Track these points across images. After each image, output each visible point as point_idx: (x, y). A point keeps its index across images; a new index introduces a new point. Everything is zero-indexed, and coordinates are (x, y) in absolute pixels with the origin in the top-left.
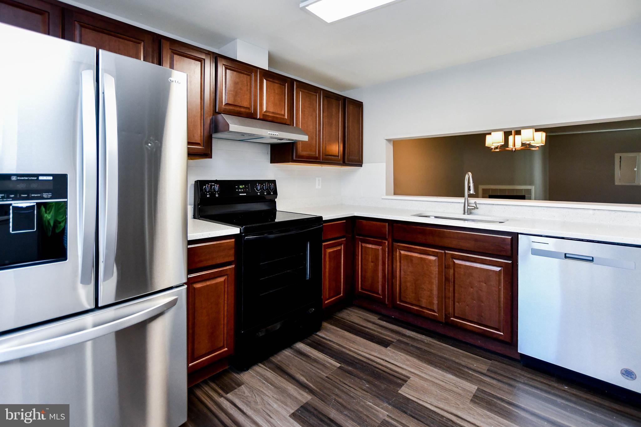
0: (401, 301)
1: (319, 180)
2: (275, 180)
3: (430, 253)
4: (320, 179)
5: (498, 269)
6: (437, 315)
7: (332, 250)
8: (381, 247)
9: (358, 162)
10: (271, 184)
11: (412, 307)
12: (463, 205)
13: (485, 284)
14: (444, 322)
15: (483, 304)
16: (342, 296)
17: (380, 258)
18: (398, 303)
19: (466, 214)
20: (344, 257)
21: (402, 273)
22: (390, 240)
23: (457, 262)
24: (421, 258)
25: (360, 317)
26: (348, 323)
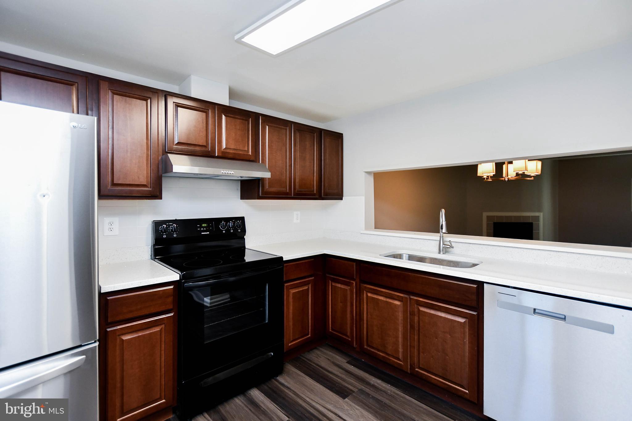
0: (368, 345)
1: (297, 214)
2: (244, 217)
3: (396, 297)
4: (299, 213)
5: (462, 320)
6: (403, 364)
7: (297, 291)
8: (349, 287)
9: (338, 195)
10: (238, 221)
11: (378, 353)
12: (438, 242)
13: (450, 335)
14: (409, 372)
15: (447, 357)
16: (309, 337)
17: (349, 298)
18: (365, 347)
19: (441, 253)
20: (311, 296)
21: (369, 316)
22: (358, 280)
23: (422, 309)
24: (386, 301)
25: (328, 359)
26: (313, 366)
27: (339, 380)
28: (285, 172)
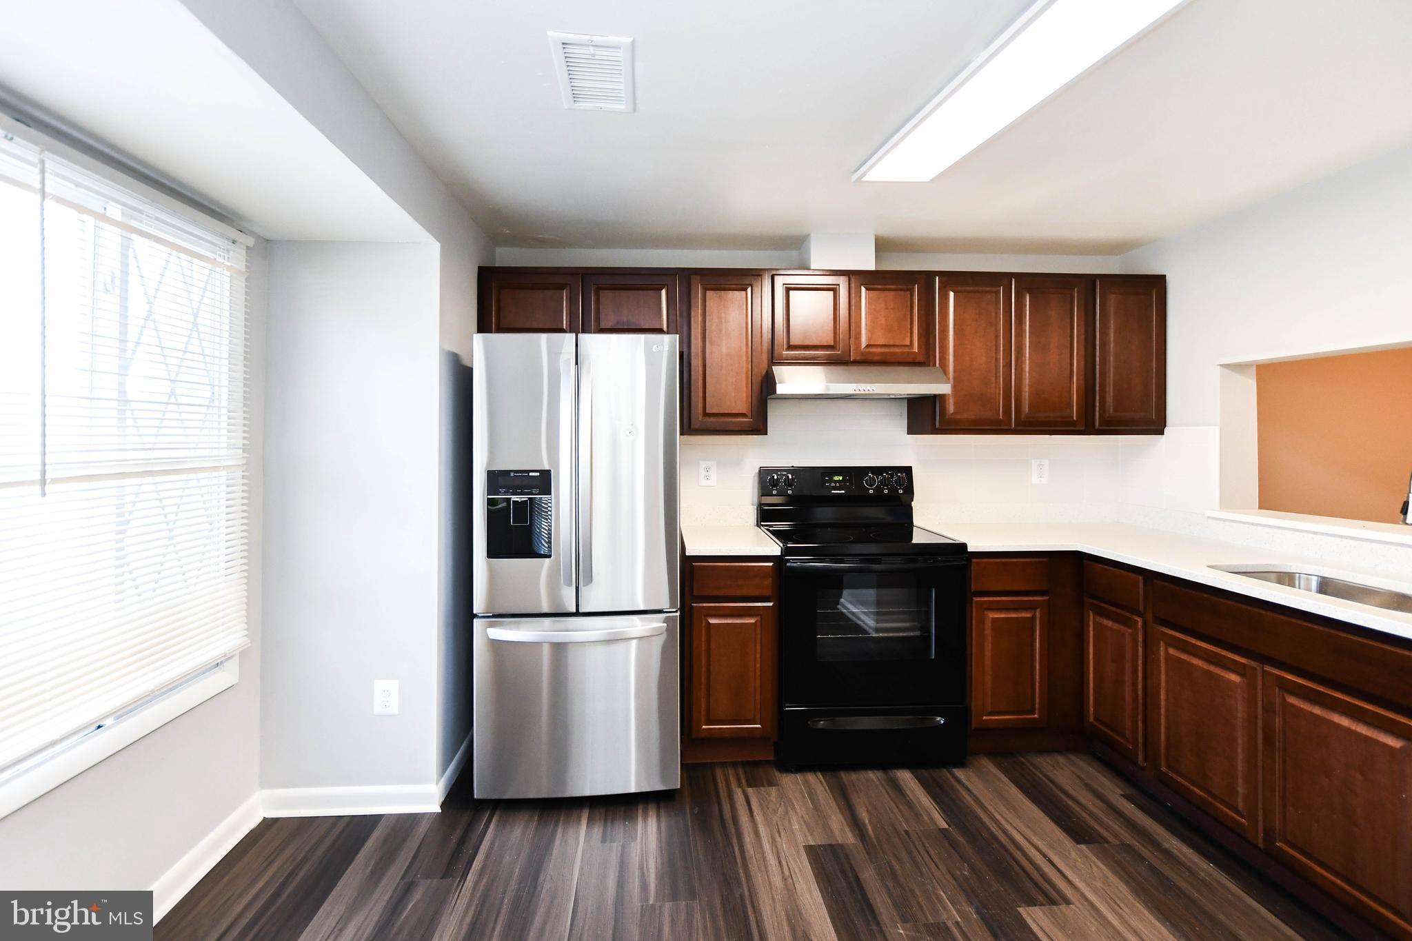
0: (1169, 767)
1: (1039, 465)
2: (911, 467)
3: (1229, 665)
4: (1045, 462)
5: (1397, 744)
6: (1246, 824)
7: (1003, 616)
8: (1130, 630)
9: (1155, 424)
10: (899, 474)
11: (1192, 787)
13: (1362, 775)
14: (1261, 845)
15: (1356, 829)
16: (1035, 719)
17: (1128, 656)
18: (1163, 769)
20: (1040, 636)
22: (1149, 616)
23: (1293, 700)
24: (1209, 672)
25: (1079, 777)
26: (1039, 777)
27: (1084, 814)
28: (993, 379)
